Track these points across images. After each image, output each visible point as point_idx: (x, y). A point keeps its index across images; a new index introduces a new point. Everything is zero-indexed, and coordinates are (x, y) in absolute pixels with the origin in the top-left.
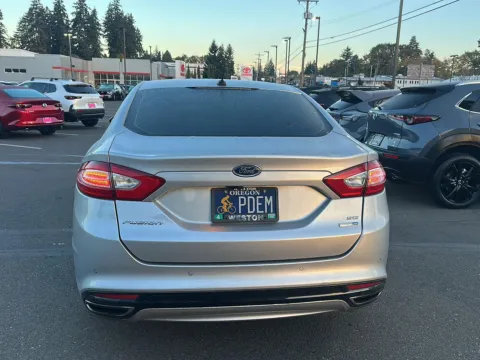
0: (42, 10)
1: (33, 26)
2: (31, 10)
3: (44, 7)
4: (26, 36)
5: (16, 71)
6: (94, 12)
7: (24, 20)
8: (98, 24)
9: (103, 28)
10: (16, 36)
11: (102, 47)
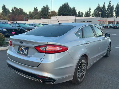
0: (100, 7)
1: (97, 11)
2: (97, 7)
3: (100, 6)
4: (95, 13)
5: (89, 22)
6: (113, 6)
7: (95, 10)
8: (114, 9)
9: (115, 10)
10: (93, 14)
11: (114, 15)
